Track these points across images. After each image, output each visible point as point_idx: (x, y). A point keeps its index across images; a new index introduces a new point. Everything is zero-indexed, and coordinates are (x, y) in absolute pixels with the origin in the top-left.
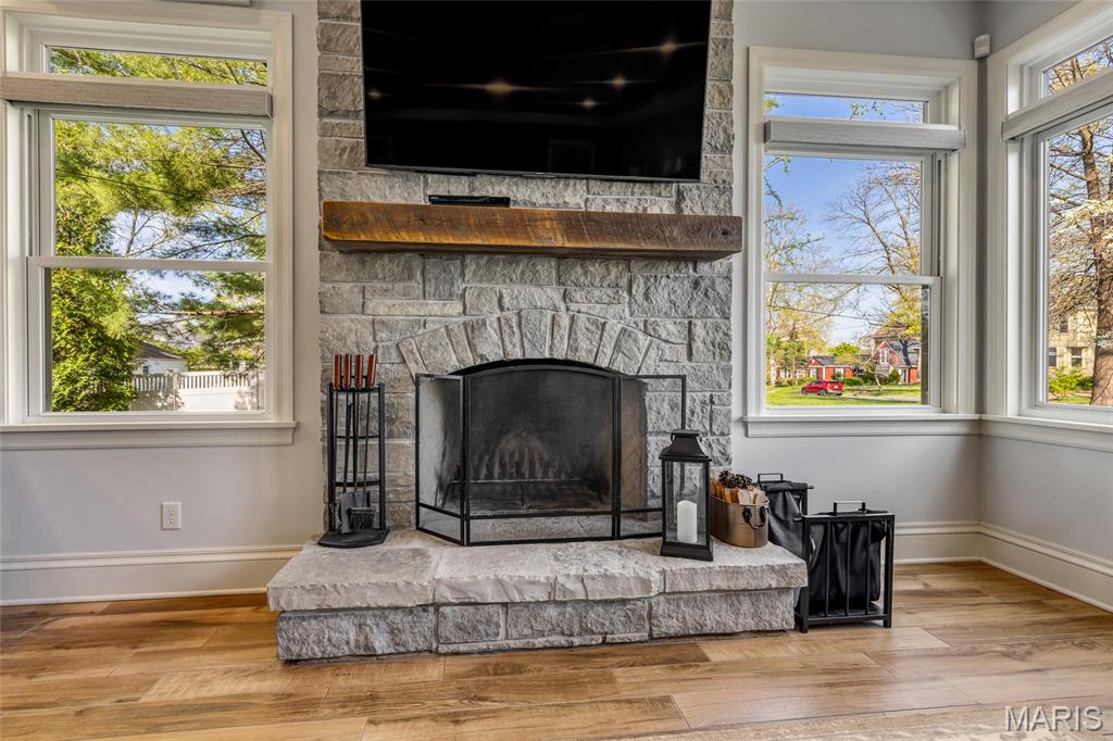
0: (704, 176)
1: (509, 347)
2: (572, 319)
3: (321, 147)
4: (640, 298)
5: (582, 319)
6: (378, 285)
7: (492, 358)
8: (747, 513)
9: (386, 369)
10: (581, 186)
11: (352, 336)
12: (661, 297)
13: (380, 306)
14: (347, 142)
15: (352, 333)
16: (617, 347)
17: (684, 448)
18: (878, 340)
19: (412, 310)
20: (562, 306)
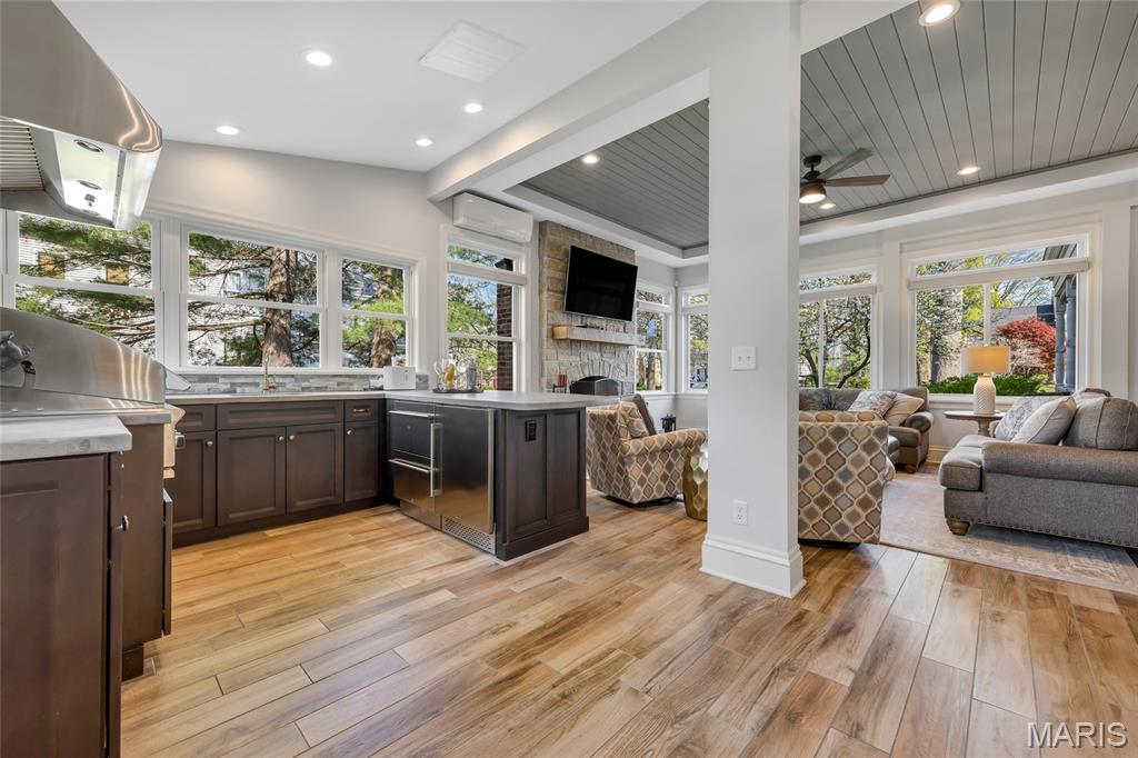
2: (604, 363)
4: (617, 357)
5: (606, 363)
6: (561, 351)
11: (555, 369)
12: (621, 357)
19: (569, 359)
20: (601, 358)
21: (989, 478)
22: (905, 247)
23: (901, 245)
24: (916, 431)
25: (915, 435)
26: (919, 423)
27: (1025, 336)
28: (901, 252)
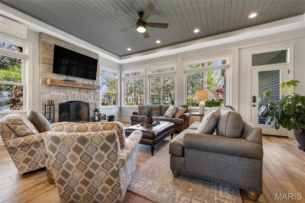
1: (72, 99)
2: (81, 96)
4: (89, 93)
5: (82, 96)
6: (52, 90)
7: (70, 101)
8: (102, 117)
10: (82, 79)
11: (48, 97)
12: (91, 93)
13: (52, 93)
16: (86, 99)
17: (96, 110)
18: (105, 96)
19: (58, 94)
20: (79, 94)
21: (186, 150)
22: (183, 59)
23: (182, 58)
24: (182, 120)
25: (182, 121)
26: (184, 117)
27: (221, 92)
28: (182, 61)
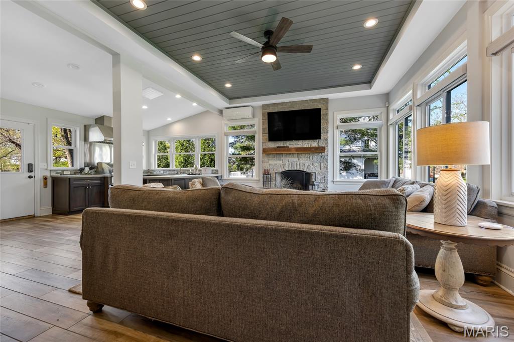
0: (322, 138)
1: (290, 168)
3: (263, 139)
4: (311, 159)
5: (301, 163)
6: (270, 159)
7: (287, 170)
9: (271, 171)
12: (315, 159)
13: (270, 162)
14: (266, 137)
15: (267, 166)
16: (307, 168)
19: (275, 162)
20: (298, 161)
